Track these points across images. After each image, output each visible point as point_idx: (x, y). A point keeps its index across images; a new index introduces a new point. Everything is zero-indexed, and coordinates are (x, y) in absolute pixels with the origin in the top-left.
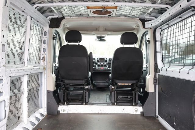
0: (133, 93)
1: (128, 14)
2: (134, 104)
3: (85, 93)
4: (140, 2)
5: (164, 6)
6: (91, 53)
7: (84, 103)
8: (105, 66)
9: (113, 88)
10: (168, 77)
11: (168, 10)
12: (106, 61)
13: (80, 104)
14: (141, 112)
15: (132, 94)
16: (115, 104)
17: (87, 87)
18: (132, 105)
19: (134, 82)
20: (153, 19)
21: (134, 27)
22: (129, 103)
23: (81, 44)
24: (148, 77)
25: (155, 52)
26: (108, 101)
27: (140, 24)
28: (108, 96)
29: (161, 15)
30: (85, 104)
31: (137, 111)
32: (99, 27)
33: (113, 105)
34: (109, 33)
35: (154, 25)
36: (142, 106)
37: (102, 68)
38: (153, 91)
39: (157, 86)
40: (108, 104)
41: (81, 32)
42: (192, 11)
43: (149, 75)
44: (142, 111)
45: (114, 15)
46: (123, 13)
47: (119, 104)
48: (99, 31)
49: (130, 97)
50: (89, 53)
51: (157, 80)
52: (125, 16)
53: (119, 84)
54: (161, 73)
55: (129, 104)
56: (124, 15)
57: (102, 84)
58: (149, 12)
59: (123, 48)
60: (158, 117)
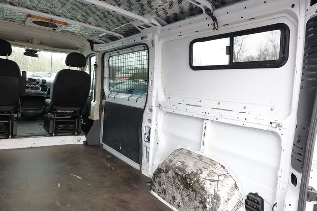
0: (75, 121)
1: (77, 32)
2: (76, 134)
3: (13, 123)
4: (95, 26)
5: (117, 35)
6: (24, 73)
7: (10, 137)
8: (37, 89)
9: (52, 115)
10: (116, 104)
11: (121, 40)
12: (38, 83)
13: (4, 137)
14: (84, 142)
15: (74, 123)
16: (54, 135)
17: (16, 115)
18: (74, 135)
19: (78, 109)
20: (103, 43)
21: (79, 46)
22: (69, 132)
23: (10, 58)
24: (93, 103)
25: (103, 78)
26: (44, 131)
27: (88, 45)
28: (41, 126)
29: (113, 42)
30: (12, 138)
31: (79, 141)
32: (32, 39)
33: (50, 136)
34: (47, 48)
35: (103, 49)
36: (86, 135)
37: (33, 91)
38: (98, 118)
39: (103, 113)
40: (44, 136)
41: (10, 42)
42: (144, 47)
43: (94, 102)
44: (85, 140)
45: (60, 30)
46: (71, 30)
47: (59, 134)
48: (32, 43)
49: (72, 125)
50: (21, 71)
51: (103, 107)
52: (73, 33)
53: (59, 111)
54: (108, 100)
55: (70, 134)
56: (71, 32)
57: (31, 111)
58: (100, 35)
59: (69, 70)
60: (102, 145)
